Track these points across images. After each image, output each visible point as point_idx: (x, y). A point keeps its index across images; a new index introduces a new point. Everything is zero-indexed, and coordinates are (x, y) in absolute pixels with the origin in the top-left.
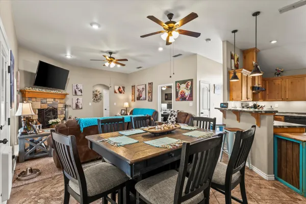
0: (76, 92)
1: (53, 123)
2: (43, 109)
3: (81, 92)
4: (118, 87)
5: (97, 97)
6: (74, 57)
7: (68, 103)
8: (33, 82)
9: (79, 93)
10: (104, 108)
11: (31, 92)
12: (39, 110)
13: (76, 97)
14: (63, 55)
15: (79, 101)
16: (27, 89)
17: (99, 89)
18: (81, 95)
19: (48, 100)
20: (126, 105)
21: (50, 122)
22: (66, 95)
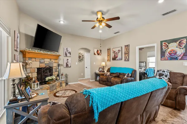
0: (66, 54)
1: (49, 80)
2: (41, 68)
3: (70, 54)
4: (97, 50)
5: (81, 58)
6: (66, 22)
7: (60, 63)
8: (33, 44)
9: (68, 55)
10: (85, 67)
11: (31, 53)
12: (38, 69)
13: (66, 58)
14: (57, 21)
15: (68, 61)
16: (28, 50)
17: (82, 52)
18: (70, 56)
19: (45, 60)
20: (103, 64)
21: (47, 79)
22: (59, 56)
